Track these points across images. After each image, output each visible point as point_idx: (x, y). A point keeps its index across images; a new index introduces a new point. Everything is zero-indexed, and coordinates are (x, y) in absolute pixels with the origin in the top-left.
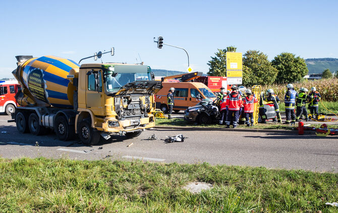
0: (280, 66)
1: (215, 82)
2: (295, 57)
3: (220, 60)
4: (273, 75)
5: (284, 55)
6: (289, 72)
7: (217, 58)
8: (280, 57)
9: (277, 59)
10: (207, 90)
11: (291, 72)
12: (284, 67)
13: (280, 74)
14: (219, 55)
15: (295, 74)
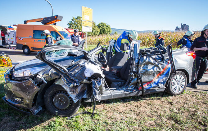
0: (100, 28)
1: (71, 33)
2: (107, 25)
3: (74, 23)
4: (98, 32)
5: (102, 24)
6: (104, 31)
7: (72, 21)
8: (100, 24)
9: (99, 25)
10: (67, 34)
11: (105, 31)
12: (102, 28)
13: (100, 32)
14: (73, 20)
15: (107, 32)
